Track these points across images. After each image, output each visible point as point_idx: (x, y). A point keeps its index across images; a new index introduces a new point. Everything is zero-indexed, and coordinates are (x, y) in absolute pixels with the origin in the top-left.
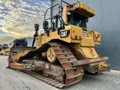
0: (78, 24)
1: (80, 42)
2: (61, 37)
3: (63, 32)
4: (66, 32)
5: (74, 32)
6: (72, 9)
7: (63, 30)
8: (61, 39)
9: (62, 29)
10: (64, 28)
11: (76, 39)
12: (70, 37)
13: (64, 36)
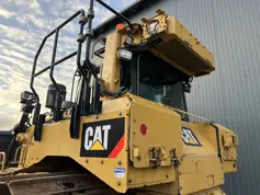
0: (158, 97)
1: (172, 178)
2: (84, 153)
3: (94, 125)
4: (107, 128)
5: (144, 129)
6: (137, 41)
7: (92, 119)
8: (81, 161)
9: (88, 113)
10: (99, 108)
11: (155, 166)
12: (123, 155)
13: (97, 147)
